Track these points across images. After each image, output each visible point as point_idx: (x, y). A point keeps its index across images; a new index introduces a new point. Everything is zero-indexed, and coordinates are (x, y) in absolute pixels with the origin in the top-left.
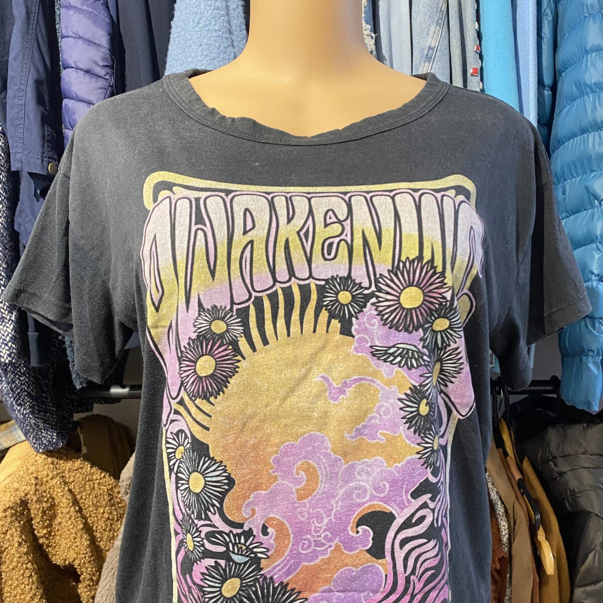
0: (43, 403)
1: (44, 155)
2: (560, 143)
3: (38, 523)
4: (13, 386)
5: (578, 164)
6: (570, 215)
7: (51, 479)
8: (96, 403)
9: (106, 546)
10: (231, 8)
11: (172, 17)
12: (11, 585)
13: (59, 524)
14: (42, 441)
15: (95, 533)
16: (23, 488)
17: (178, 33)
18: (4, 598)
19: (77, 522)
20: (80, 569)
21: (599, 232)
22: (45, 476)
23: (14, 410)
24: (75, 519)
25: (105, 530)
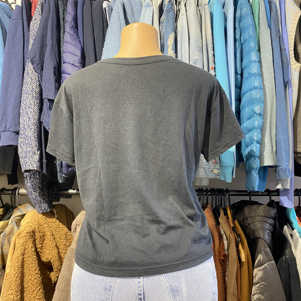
0: (44, 192)
1: (56, 93)
2: (244, 94)
3: (38, 241)
4: (33, 184)
5: (250, 101)
6: (247, 120)
7: (44, 224)
8: (62, 197)
9: (63, 256)
11: (103, 47)
12: (28, 263)
13: (46, 243)
14: (41, 208)
15: (59, 250)
16: (34, 226)
17: (105, 52)
18: (24, 269)
19: (53, 243)
20: (53, 263)
21: (256, 125)
22: (42, 222)
23: (32, 194)
24: (52, 241)
25: (63, 249)
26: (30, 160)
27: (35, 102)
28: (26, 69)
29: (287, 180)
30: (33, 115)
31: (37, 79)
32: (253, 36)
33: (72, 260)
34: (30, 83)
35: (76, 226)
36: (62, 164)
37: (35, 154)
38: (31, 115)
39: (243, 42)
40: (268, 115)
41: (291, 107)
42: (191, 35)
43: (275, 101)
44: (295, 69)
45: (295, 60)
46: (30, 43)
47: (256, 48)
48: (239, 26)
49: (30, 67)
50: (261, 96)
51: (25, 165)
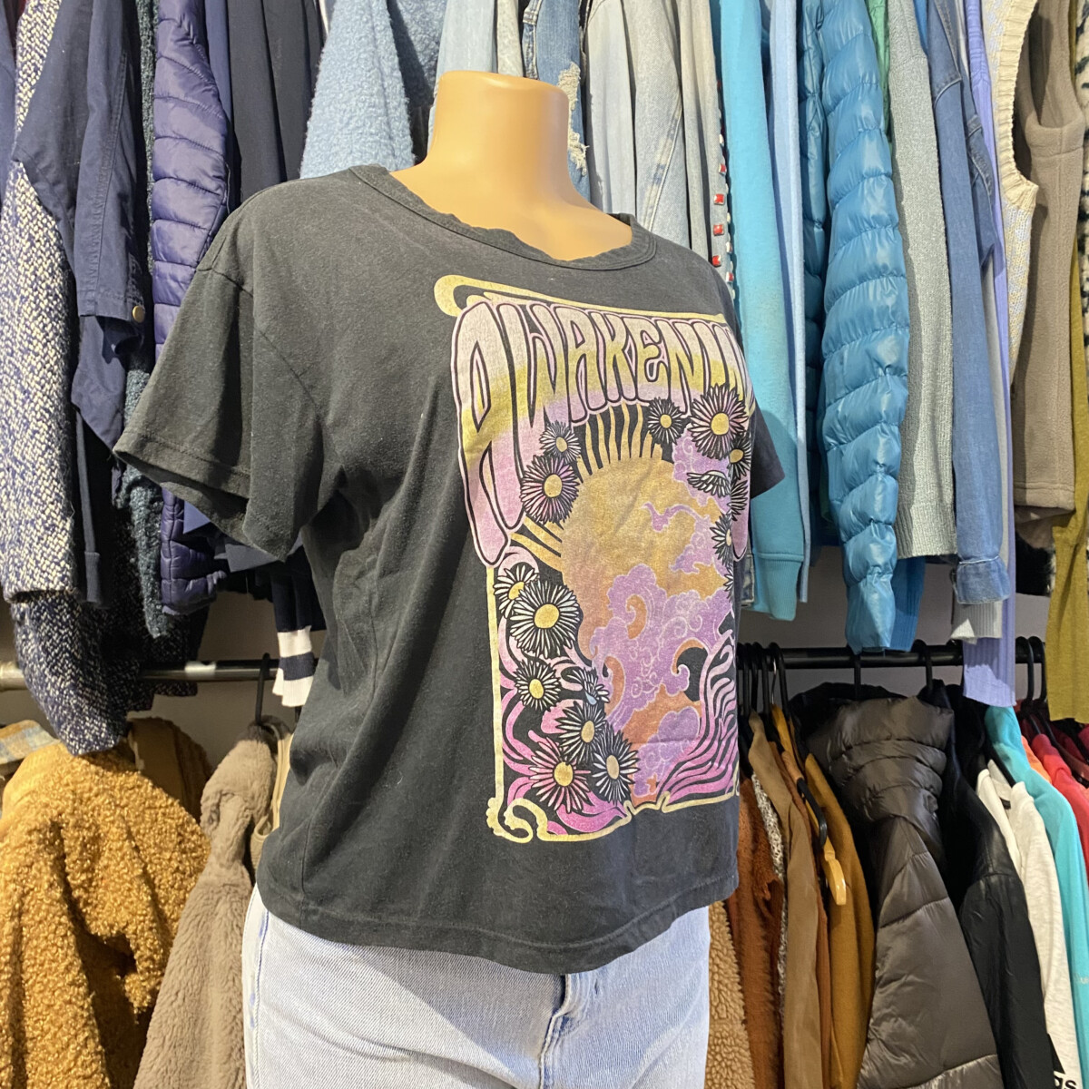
0: (90, 674)
1: (129, 294)
2: (836, 296)
3: (74, 862)
4: (48, 644)
5: (857, 322)
6: (850, 392)
7: (96, 795)
8: (159, 693)
9: (173, 913)
10: (391, 106)
11: (308, 115)
12: (36, 947)
13: (106, 867)
14: (84, 736)
15: (157, 890)
16: (56, 803)
17: (318, 136)
18: (24, 967)
19: (133, 864)
20: (136, 939)
21: (884, 408)
22: (86, 790)
23: (44, 685)
24: (130, 860)
25: (172, 887)
26: (36, 554)
27: (47, 329)
28: (9, 203)
29: (991, 607)
30: (43, 381)
31: (55, 239)
32: (867, 78)
33: (207, 928)
34: (25, 258)
35: (220, 801)
36: (158, 567)
37: (54, 530)
38: (32, 382)
39: (830, 104)
40: (925, 371)
41: (1005, 343)
42: (639, 76)
43: (948, 321)
44: (1018, 204)
45: (1016, 171)
46: (21, 99)
47: (879, 123)
48: (813, 42)
49: (24, 193)
50: (898, 302)
51: (17, 575)
